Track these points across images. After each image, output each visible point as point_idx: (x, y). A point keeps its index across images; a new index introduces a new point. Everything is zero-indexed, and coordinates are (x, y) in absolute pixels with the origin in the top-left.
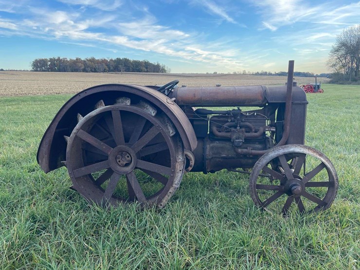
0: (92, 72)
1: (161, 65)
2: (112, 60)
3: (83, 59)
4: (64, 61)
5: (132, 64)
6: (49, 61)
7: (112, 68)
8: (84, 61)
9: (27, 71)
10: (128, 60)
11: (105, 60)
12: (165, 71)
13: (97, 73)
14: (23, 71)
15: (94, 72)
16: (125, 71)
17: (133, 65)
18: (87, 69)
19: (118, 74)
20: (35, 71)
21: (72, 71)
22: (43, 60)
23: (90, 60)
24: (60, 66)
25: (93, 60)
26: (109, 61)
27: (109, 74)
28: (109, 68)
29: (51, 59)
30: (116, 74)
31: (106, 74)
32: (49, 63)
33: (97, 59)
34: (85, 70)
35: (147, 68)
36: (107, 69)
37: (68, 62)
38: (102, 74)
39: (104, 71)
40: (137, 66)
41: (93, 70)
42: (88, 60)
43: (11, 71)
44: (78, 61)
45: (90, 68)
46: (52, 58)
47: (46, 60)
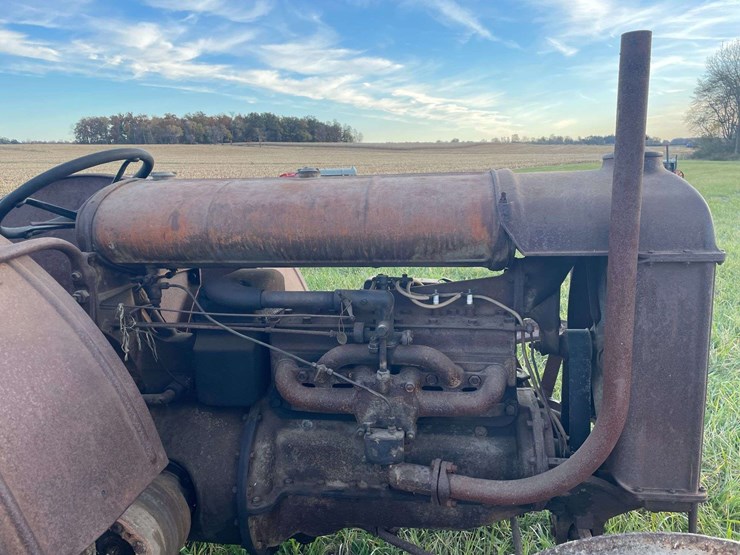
0: (200, 142)
1: (342, 126)
2: (239, 118)
3: (180, 116)
4: (141, 121)
5: (281, 124)
6: (111, 123)
7: (240, 135)
8: (183, 121)
9: (67, 143)
10: (274, 117)
11: (225, 117)
12: (351, 138)
13: (208, 145)
14: (59, 143)
15: (204, 143)
16: (268, 140)
17: (284, 127)
18: (188, 137)
19: (253, 146)
20: (81, 143)
21: (158, 143)
22: (97, 120)
23: (195, 119)
24: (133, 131)
25: (200, 119)
26: (233, 119)
27: (234, 148)
28: (235, 134)
29: (114, 118)
30: (249, 146)
31: (227, 147)
32: (111, 126)
33: (208, 115)
34: (183, 140)
35: (312, 133)
36: (231, 136)
37: (150, 123)
38: (219, 147)
39: (225, 141)
40: (292, 130)
41: (202, 139)
42: (189, 119)
43: (32, 143)
44: (170, 119)
45: (195, 135)
46: (116, 115)
47: (105, 119)
